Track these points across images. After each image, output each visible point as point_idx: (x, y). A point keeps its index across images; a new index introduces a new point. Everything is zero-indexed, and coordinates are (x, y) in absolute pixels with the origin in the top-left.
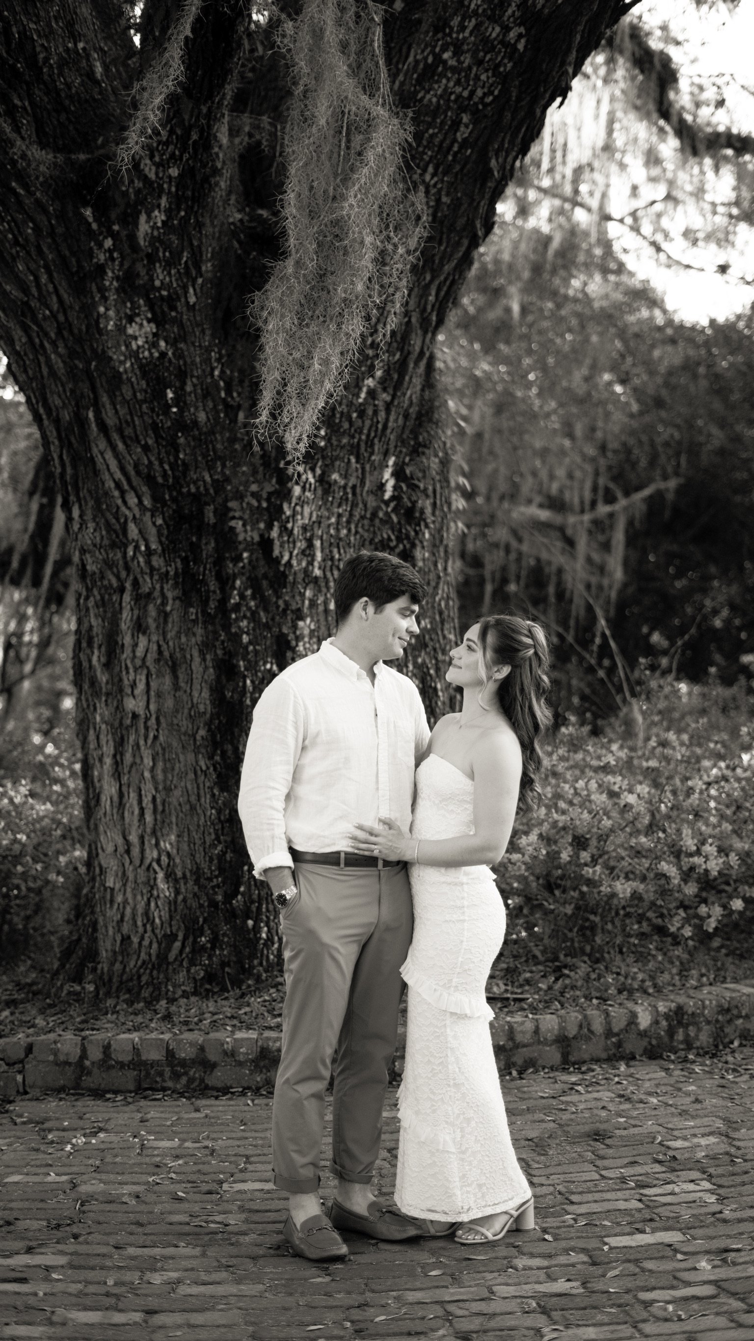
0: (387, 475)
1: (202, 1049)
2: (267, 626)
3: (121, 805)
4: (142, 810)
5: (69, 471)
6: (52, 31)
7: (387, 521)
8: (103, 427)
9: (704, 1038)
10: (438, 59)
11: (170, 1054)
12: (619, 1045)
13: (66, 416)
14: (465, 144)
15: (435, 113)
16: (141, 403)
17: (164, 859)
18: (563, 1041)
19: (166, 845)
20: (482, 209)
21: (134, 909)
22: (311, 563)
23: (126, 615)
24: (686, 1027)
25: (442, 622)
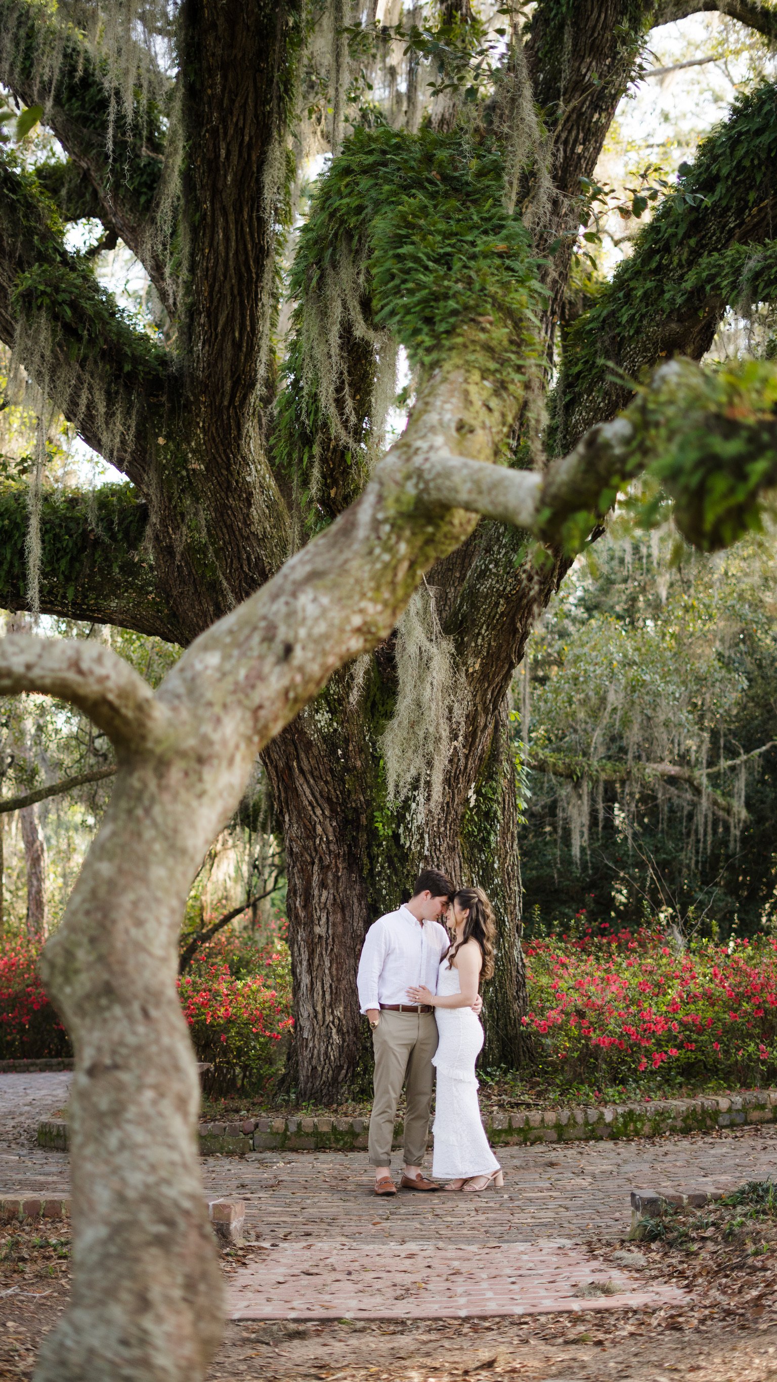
0: (471, 793)
1: (352, 1125)
2: (397, 885)
3: (312, 989)
4: (324, 992)
5: (283, 795)
6: (273, 554)
7: (471, 820)
8: (302, 771)
9: (647, 1130)
10: (487, 566)
11: (334, 1128)
12: (593, 1131)
13: (281, 764)
14: (502, 613)
15: (486, 597)
16: (323, 757)
17: (336, 1021)
18: (558, 1127)
19: (337, 1013)
20: (515, 647)
21: (319, 1051)
22: (423, 847)
23: (315, 877)
24: (635, 1122)
25: (509, 880)
